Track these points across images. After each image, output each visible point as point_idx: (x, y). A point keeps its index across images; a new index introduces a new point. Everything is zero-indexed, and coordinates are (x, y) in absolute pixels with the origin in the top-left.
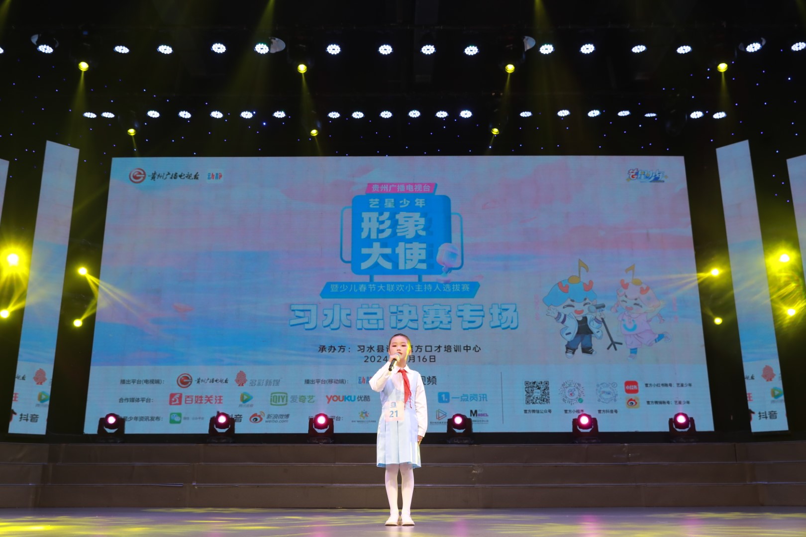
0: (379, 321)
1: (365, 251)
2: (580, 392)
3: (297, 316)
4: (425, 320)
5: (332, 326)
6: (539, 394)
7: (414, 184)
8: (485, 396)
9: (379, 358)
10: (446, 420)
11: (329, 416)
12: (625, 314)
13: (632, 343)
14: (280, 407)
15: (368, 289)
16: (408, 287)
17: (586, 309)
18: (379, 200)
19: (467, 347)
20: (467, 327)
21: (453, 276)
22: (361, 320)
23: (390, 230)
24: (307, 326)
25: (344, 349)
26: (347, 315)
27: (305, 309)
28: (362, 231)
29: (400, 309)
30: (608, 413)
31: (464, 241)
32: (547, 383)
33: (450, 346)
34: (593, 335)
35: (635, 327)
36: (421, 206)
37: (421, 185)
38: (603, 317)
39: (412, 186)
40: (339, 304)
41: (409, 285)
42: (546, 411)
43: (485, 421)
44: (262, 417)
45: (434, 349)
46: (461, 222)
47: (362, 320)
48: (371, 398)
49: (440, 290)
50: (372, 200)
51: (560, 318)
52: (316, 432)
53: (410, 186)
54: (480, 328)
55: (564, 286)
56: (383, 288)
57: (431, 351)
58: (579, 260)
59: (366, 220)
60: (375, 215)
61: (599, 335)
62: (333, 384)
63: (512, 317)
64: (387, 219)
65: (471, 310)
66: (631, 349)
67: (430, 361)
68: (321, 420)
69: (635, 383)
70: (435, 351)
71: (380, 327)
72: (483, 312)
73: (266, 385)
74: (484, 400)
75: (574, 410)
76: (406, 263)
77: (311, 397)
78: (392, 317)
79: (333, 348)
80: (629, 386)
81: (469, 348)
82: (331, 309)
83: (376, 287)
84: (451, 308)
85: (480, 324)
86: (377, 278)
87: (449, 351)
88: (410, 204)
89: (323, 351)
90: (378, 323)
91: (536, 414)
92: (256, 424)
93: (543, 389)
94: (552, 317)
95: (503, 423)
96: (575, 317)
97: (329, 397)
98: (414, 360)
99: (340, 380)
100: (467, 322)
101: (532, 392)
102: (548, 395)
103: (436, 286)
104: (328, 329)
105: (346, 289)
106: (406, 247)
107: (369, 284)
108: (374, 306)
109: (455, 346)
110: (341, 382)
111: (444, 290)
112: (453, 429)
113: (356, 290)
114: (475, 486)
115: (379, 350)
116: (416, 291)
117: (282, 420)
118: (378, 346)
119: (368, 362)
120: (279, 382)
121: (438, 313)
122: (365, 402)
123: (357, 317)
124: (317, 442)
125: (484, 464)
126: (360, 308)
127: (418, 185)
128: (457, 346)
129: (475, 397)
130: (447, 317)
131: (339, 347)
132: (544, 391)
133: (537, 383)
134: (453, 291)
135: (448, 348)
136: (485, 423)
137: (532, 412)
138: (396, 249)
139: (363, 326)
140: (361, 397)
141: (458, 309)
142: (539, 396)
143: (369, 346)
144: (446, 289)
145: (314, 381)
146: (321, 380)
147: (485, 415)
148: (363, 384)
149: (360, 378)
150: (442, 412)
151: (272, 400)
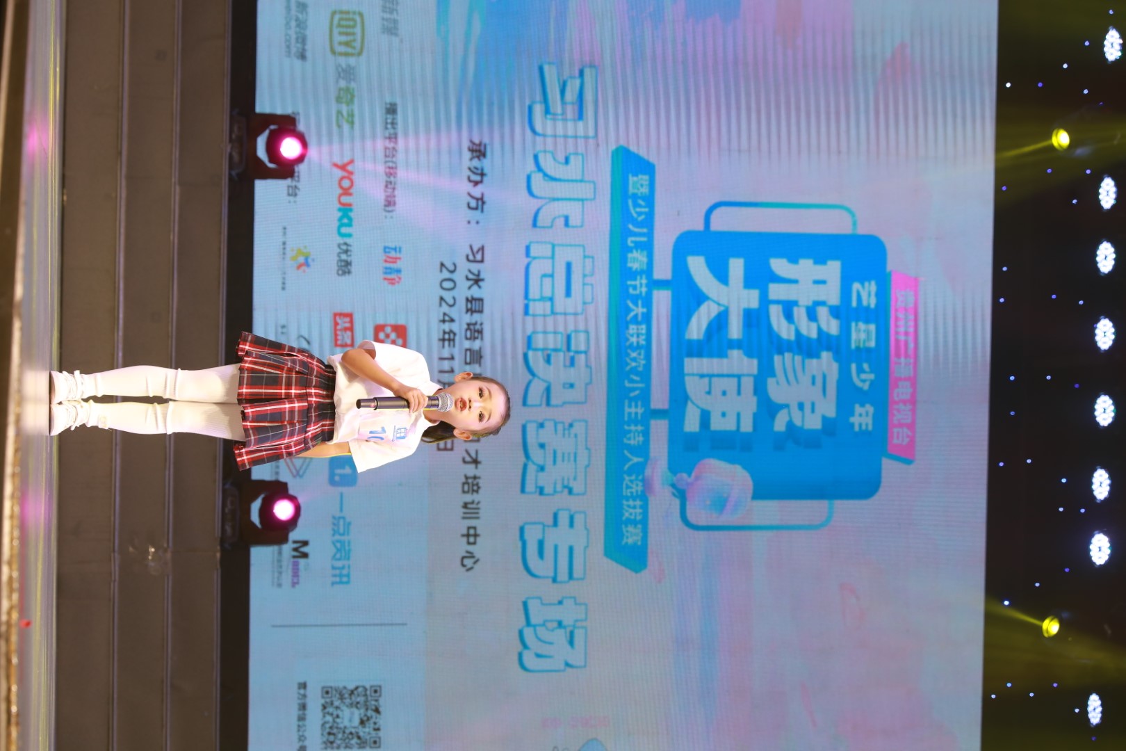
0: (548, 304)
1: (736, 267)
3: (565, 83)
4: (549, 425)
5: (537, 180)
6: (346, 723)
7: (913, 401)
9: (451, 302)
10: (284, 477)
11: (301, 169)
14: (327, 37)
15: (633, 275)
16: (637, 382)
18: (873, 306)
19: (476, 535)
20: (526, 536)
21: (663, 502)
22: (553, 253)
23: (793, 338)
24: (538, 109)
25: (476, 209)
26: (567, 219)
27: (586, 104)
28: (789, 261)
29: (580, 359)
31: (754, 533)
32: (376, 744)
33: (477, 491)
36: (852, 420)
37: (909, 421)
39: (907, 397)
40: (595, 198)
41: (642, 385)
42: (302, 738)
43: (278, 578)
45: (472, 447)
46: (809, 527)
47: (553, 257)
48: (347, 277)
49: (626, 467)
50: (873, 287)
52: (261, 133)
53: (910, 390)
54: (525, 572)
56: (636, 316)
59: (820, 271)
60: (832, 294)
62: (385, 178)
63: (550, 657)
64: (820, 330)
65: (571, 549)
68: (290, 148)
70: (467, 452)
71: (531, 304)
72: (566, 578)
74: (335, 576)
77: (351, 119)
78: (559, 337)
79: (478, 178)
81: (472, 539)
82: (583, 174)
83: (639, 296)
84: (578, 494)
85: (535, 572)
86: (662, 301)
87: (466, 488)
88: (859, 390)
89: (471, 150)
90: (542, 299)
91: (295, 712)
93: (361, 734)
95: (274, 626)
97: (350, 168)
99: (394, 196)
100: (540, 537)
101: (355, 703)
102: (343, 745)
103: (637, 456)
104: (531, 166)
105: (635, 215)
106: (744, 380)
107: (647, 278)
108: (588, 288)
109: (478, 503)
110: (389, 199)
111: (627, 478)
112: (262, 496)
113: (632, 242)
114: (116, 555)
115: (471, 302)
116: (626, 402)
117: (293, 41)
118: (481, 300)
119: (441, 271)
120: (392, 34)
121: (566, 458)
122: (336, 265)
123: (559, 245)
124: (234, 136)
125: (170, 578)
126: (584, 251)
127: (909, 413)
128: (478, 509)
129: (343, 552)
130: (555, 484)
131: (483, 195)
132: (355, 735)
133: (376, 718)
134: (625, 502)
135: (473, 485)
136: (276, 580)
137: (300, 701)
138: (741, 352)
139: (536, 261)
140: (349, 253)
141: (576, 512)
142: (342, 723)
143: (482, 276)
144: (629, 483)
145: (393, 128)
146: (396, 146)
147: (295, 581)
148: (384, 258)
149: (398, 250)
150: (306, 469)
151: (344, 16)
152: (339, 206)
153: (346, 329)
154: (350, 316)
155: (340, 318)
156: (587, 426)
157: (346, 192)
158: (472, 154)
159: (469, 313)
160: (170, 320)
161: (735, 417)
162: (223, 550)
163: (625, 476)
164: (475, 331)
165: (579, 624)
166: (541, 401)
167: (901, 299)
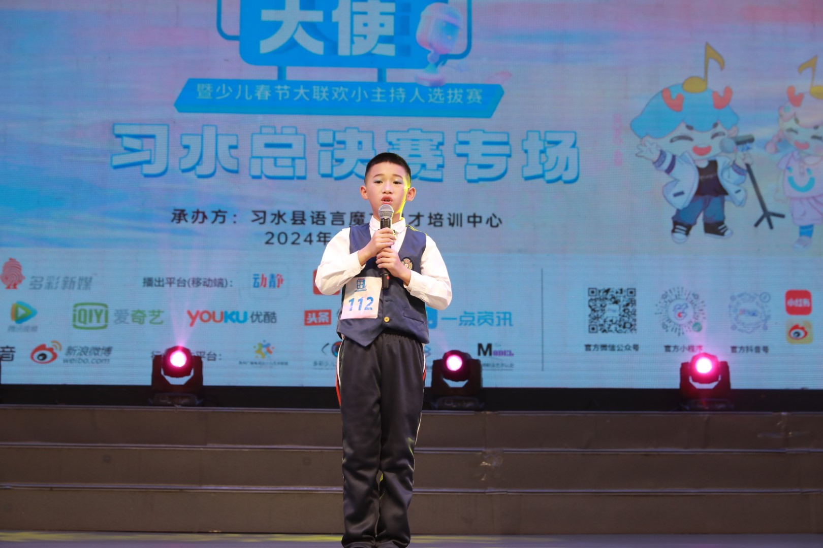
0: (297, 161)
1: (268, 15)
2: (697, 311)
3: (127, 149)
5: (202, 170)
6: (616, 314)
9: (296, 236)
11: (194, 352)
12: (793, 156)
13: (804, 214)
14: (93, 331)
15: (274, 94)
16: (357, 92)
17: (715, 144)
19: (475, 216)
20: (475, 178)
21: (450, 72)
22: (258, 157)
24: (147, 169)
25: (224, 217)
26: (232, 147)
27: (144, 132)
29: (339, 137)
30: (750, 353)
32: (632, 292)
33: (441, 216)
34: (726, 197)
35: (812, 181)
38: (749, 161)
40: (216, 126)
41: (360, 88)
43: (506, 366)
47: (261, 158)
48: (278, 316)
49: (423, 101)
51: (663, 162)
52: (167, 383)
54: (503, 179)
55: (674, 96)
56: (306, 93)
58: (707, 44)
61: (740, 197)
62: (201, 287)
63: (567, 159)
65: (485, 143)
66: (802, 228)
68: (178, 360)
69: (806, 294)
71: (298, 174)
72: (507, 147)
73: (63, 288)
74: (505, 324)
75: (684, 347)
76: (352, 42)
77: (157, 313)
78: (322, 153)
79: (201, 215)
80: (794, 299)
81: (478, 219)
82: (198, 135)
83: (291, 91)
84: (443, 138)
85: (502, 171)
86: (294, 73)
87: (438, 224)
89: (179, 222)
90: (293, 166)
91: (608, 352)
92: (44, 364)
93: (625, 303)
94: (646, 159)
95: (543, 369)
96: (694, 161)
97: (194, 313)
99: (215, 280)
100: (476, 167)
101: (601, 308)
102: (633, 316)
103: (413, 94)
104: (191, 175)
105: (228, 94)
107: (277, 85)
108: (285, 131)
109: (450, 215)
110: (217, 283)
111: (431, 100)
112: (443, 379)
113: (249, 96)
114: (487, 491)
115: (296, 220)
116: (372, 101)
117: (97, 357)
118: (294, 213)
119: (272, 243)
120: (90, 281)
121: (417, 147)
122: (267, 324)
123: (252, 153)
124: (169, 403)
125: (505, 449)
126: (257, 134)
128: (454, 215)
129: (489, 317)
130: (437, 156)
131: (213, 212)
132: (626, 308)
133: (613, 292)
134: (450, 102)
135: (436, 219)
136: (508, 368)
137: (600, 349)
139: (264, 170)
140: (259, 314)
141: (457, 140)
142: (616, 317)
143: (276, 212)
144: (436, 98)
145: (163, 280)
146: (177, 279)
147: (508, 353)
148: (262, 287)
149: (256, 277)
151: (77, 318)
152: (223, 322)
153: (317, 316)
154: (307, 313)
155: (308, 321)
156: (393, 131)
157: (212, 316)
158: (182, 220)
159: (305, 222)
160: (309, 451)
161: (384, 17)
162: (485, 409)
163: (429, 101)
164: (318, 217)
165: (543, 138)
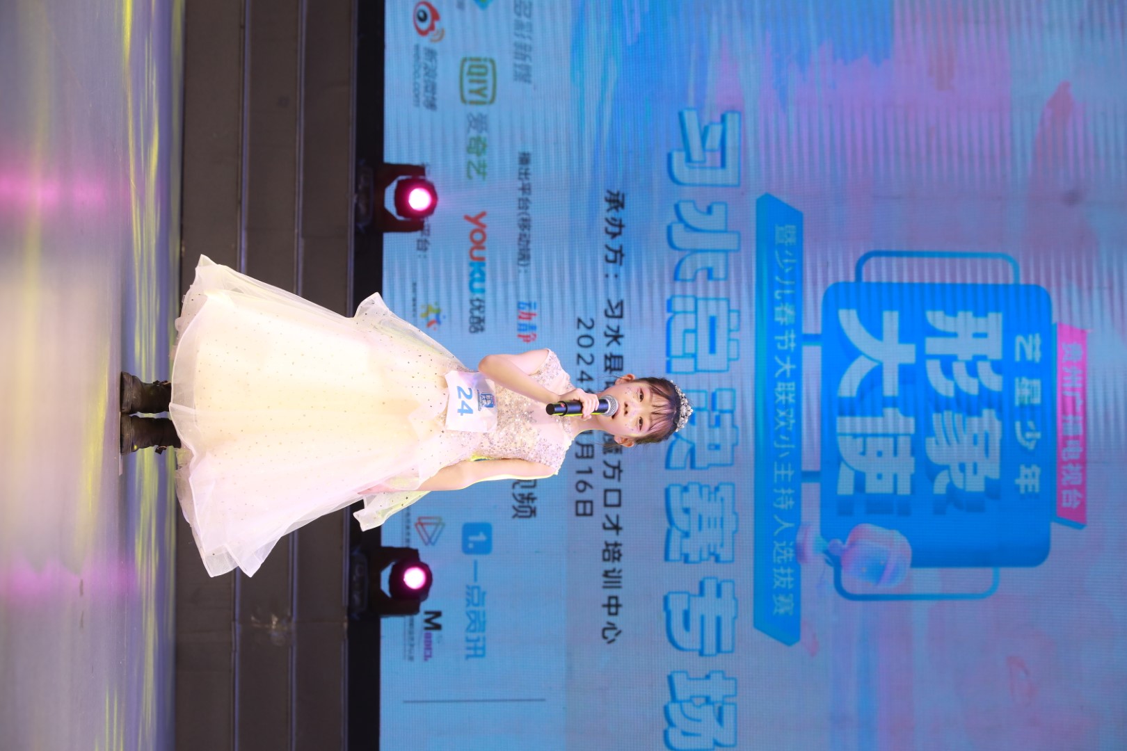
0: (691, 361)
1: (891, 321)
3: (706, 130)
4: (694, 489)
5: (678, 230)
7: (1083, 461)
8: (479, 652)
9: (589, 360)
10: (415, 544)
11: (430, 221)
14: (457, 85)
15: (781, 329)
16: (786, 442)
18: (1037, 360)
19: (617, 606)
20: (671, 606)
22: (696, 307)
23: (951, 394)
24: (679, 158)
25: (614, 261)
26: (710, 272)
27: (729, 152)
28: (946, 313)
29: (727, 418)
31: (914, 603)
33: (618, 559)
36: (1017, 481)
37: (1079, 482)
39: (1077, 457)
40: (738, 250)
41: (793, 446)
43: (410, 651)
44: (431, 34)
45: (613, 513)
46: (973, 596)
47: (695, 312)
48: (479, 335)
49: (776, 533)
50: (1037, 340)
52: (389, 183)
53: (1080, 450)
54: (669, 645)
56: (784, 373)
57: (606, 505)
59: (981, 324)
60: (993, 348)
62: (518, 231)
63: (697, 735)
64: (981, 387)
65: (718, 621)
67: (578, 502)
68: (418, 199)
70: (607, 517)
71: (674, 361)
72: (714, 651)
73: (516, 44)
74: (469, 648)
77: (482, 170)
78: (703, 396)
79: (616, 230)
81: (613, 610)
82: (726, 226)
83: (788, 352)
84: (725, 562)
85: (681, 644)
86: (812, 356)
87: (607, 555)
88: (1024, 449)
89: (609, 201)
90: (685, 356)
92: (412, 19)
95: (406, 702)
97: (483, 220)
98: (582, 457)
99: (528, 250)
100: (685, 607)
103: (789, 522)
104: (671, 217)
105: (782, 267)
106: (901, 440)
107: (796, 333)
108: (733, 345)
109: (620, 571)
110: (523, 252)
111: (777, 545)
112: (393, 563)
113: (780, 294)
114: (237, 625)
115: (610, 360)
116: (776, 464)
117: (422, 90)
118: (620, 357)
119: (578, 327)
120: (526, 81)
121: (712, 523)
122: (468, 322)
123: (702, 299)
124: (360, 187)
125: (295, 648)
126: (729, 306)
127: (1080, 474)
128: (620, 577)
129: (478, 626)
130: (701, 551)
131: (621, 247)
134: (775, 570)
135: (614, 552)
136: (407, 653)
138: (897, 410)
139: (678, 316)
141: (724, 581)
143: (621, 332)
144: (781, 551)
145: (527, 179)
146: (530, 198)
147: (428, 653)
148: (520, 314)
149: (533, 305)
150: (438, 537)
151: (475, 63)
152: (470, 260)
156: (734, 488)
158: (610, 204)
159: (608, 371)
161: (891, 481)
162: (351, 621)
163: (775, 542)
165: (728, 700)
166: (685, 464)
167: (1067, 352)
